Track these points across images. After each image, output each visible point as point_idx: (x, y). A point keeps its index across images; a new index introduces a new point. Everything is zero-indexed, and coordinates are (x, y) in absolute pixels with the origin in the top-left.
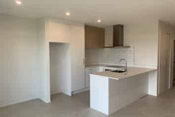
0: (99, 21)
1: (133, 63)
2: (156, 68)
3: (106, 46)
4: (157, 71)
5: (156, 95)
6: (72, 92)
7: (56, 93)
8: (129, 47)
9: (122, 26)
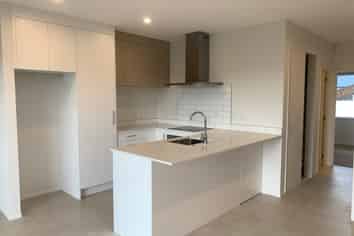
0: (147, 21)
1: (228, 121)
2: (279, 133)
3: (172, 82)
4: (281, 141)
5: (279, 196)
6: (83, 191)
7: (50, 191)
8: (221, 84)
9: (206, 37)
